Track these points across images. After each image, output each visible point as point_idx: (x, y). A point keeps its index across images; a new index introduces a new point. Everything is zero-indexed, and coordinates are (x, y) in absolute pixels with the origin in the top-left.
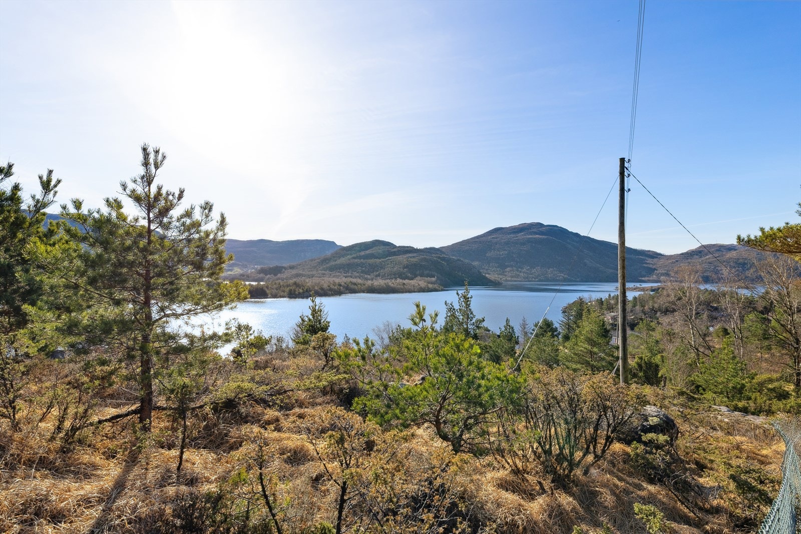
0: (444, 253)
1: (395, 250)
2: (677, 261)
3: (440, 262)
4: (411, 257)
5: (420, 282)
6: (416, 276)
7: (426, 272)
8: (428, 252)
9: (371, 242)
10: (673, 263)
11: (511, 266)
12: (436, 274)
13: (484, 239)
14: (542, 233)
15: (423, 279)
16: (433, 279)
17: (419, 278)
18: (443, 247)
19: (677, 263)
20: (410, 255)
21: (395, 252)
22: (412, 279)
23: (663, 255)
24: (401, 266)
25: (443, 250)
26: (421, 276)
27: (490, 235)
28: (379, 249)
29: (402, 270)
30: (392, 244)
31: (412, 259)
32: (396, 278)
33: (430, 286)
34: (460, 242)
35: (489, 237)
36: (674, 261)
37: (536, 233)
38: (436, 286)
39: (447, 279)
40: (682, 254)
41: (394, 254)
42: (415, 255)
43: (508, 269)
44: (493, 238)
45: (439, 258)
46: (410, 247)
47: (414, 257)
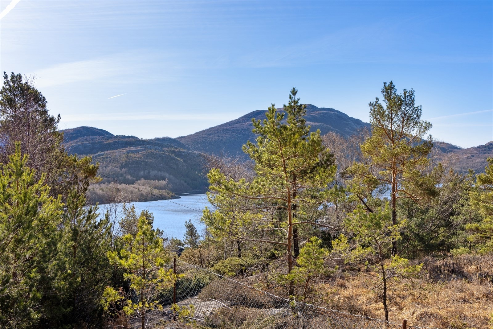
0: (182, 145)
1: (109, 141)
2: (473, 156)
3: (174, 159)
4: (132, 152)
5: (143, 187)
6: (138, 178)
7: (153, 173)
8: (158, 145)
9: (74, 129)
10: (468, 158)
12: (167, 175)
13: (238, 126)
14: (315, 119)
15: (148, 183)
16: (163, 183)
17: (143, 181)
18: (182, 137)
19: (473, 158)
20: (131, 149)
21: (109, 144)
22: (133, 183)
23: (459, 149)
24: (118, 164)
25: (182, 142)
26: (147, 178)
27: (248, 121)
28: (86, 140)
29: (118, 170)
30: (108, 133)
31: (134, 155)
32: (109, 182)
33: (156, 192)
34: (206, 131)
35: (246, 124)
36: (470, 155)
38: (164, 192)
40: (479, 147)
41: (109, 147)
42: (139, 148)
44: (250, 125)
45: (173, 152)
46: (132, 137)
47: (136, 151)
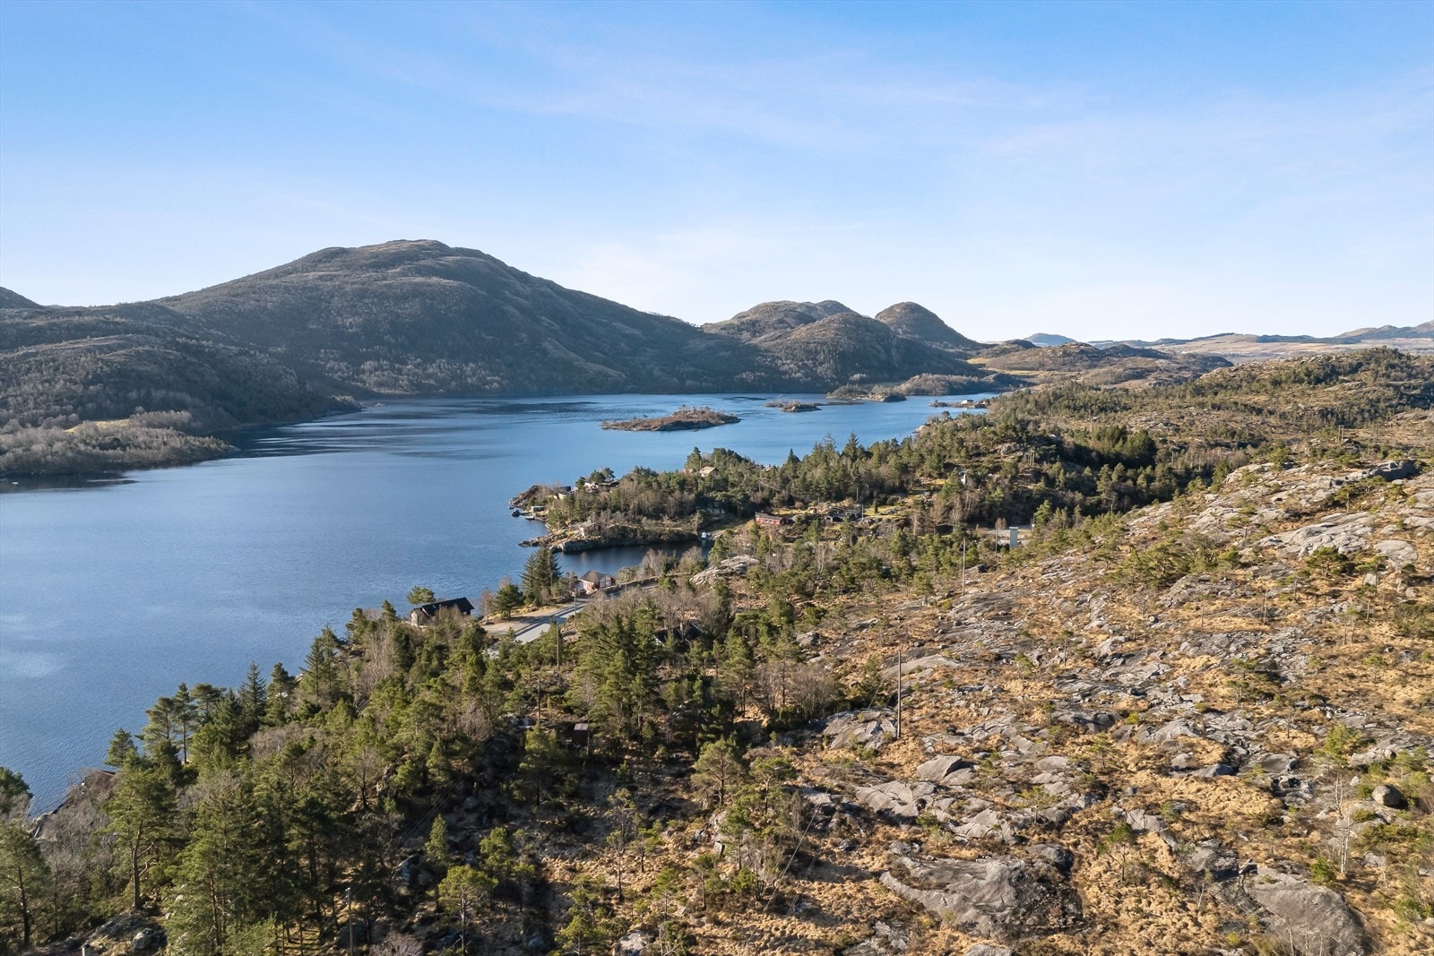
11: (376, 357)
12: (187, 398)
14: (446, 273)
16: (186, 415)
26: (148, 406)
27: (313, 268)
29: (80, 389)
31: (108, 357)
35: (312, 275)
37: (431, 272)
39: (221, 410)
43: (368, 365)
44: (321, 278)
